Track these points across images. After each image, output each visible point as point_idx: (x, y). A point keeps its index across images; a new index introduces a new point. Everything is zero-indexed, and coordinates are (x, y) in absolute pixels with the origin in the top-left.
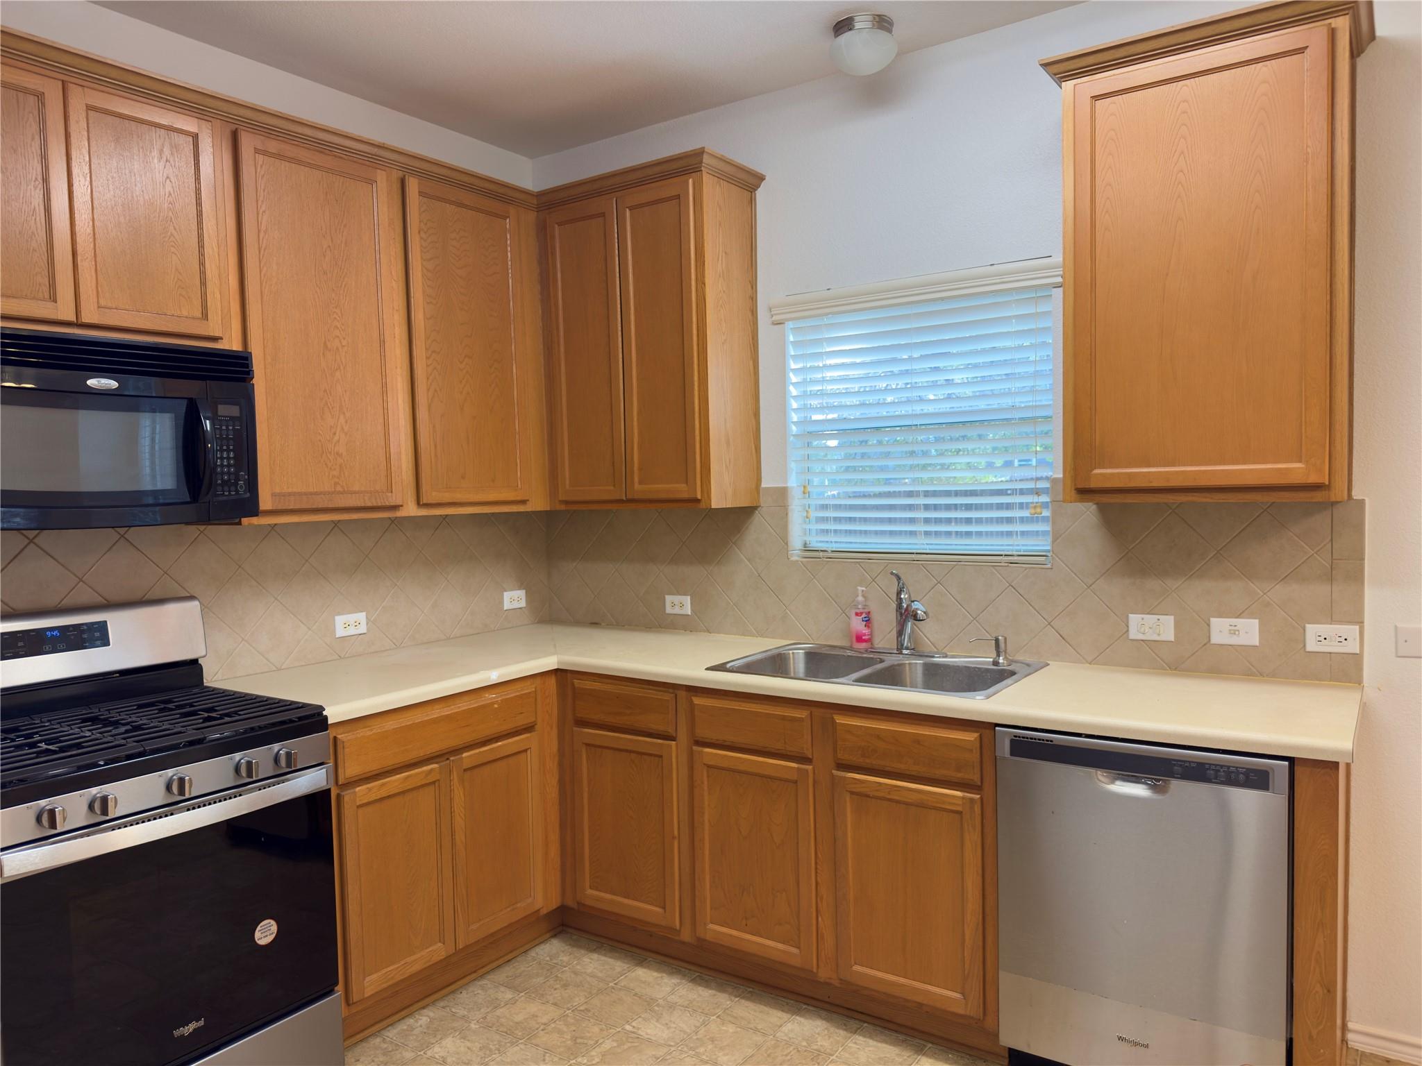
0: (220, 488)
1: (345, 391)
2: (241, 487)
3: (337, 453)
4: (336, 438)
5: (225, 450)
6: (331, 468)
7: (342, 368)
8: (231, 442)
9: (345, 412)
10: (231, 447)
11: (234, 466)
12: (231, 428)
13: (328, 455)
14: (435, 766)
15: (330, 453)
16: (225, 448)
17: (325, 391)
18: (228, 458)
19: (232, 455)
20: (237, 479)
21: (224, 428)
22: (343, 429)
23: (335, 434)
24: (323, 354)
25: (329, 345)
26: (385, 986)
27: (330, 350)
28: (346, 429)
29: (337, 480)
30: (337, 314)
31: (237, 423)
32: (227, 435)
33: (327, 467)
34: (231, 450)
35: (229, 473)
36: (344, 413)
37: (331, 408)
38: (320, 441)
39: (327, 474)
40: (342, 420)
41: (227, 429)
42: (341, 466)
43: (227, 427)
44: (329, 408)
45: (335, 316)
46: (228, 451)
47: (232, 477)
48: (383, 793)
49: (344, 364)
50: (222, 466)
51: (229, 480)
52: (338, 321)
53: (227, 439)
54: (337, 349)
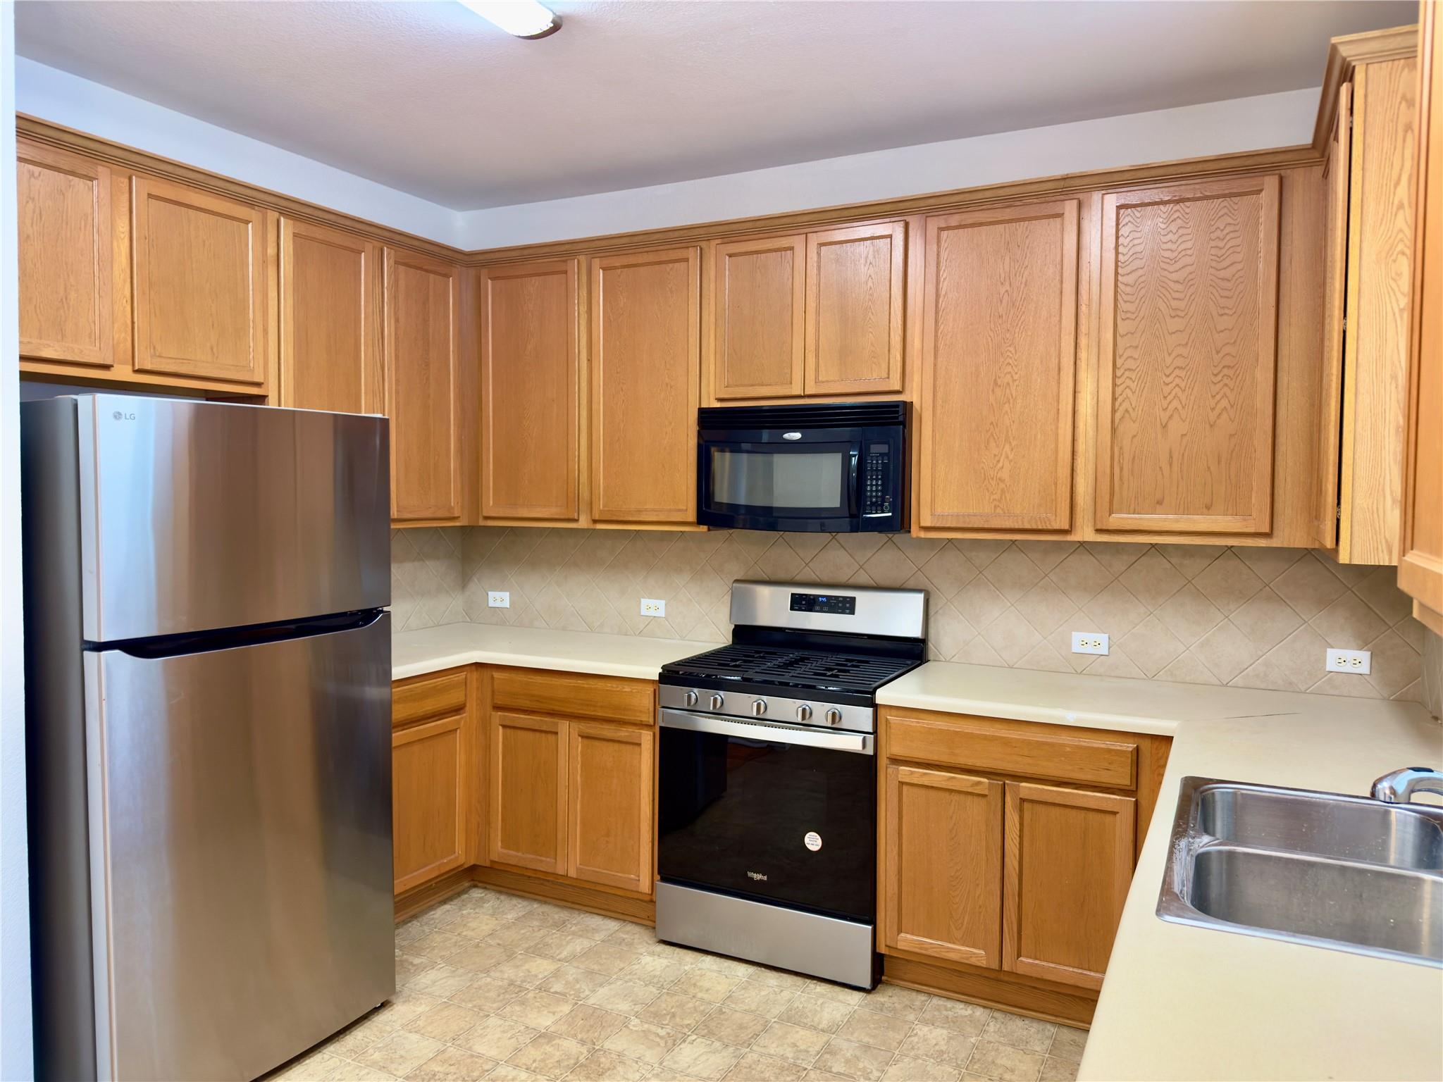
0: (868, 508)
1: (1013, 422)
2: (886, 507)
3: (1000, 479)
4: (1000, 465)
5: (874, 479)
6: (992, 492)
7: (1011, 401)
8: (880, 473)
9: (1012, 441)
10: (880, 477)
11: (881, 491)
12: (880, 462)
13: (990, 480)
14: (985, 780)
15: (993, 479)
16: (874, 477)
17: (992, 423)
18: (877, 485)
19: (880, 483)
20: (883, 501)
21: (874, 462)
22: (1007, 457)
23: (998, 461)
24: (993, 390)
25: (999, 382)
26: (917, 950)
27: (1000, 386)
28: (1011, 457)
29: (998, 503)
30: (1010, 352)
31: (886, 458)
32: (877, 468)
33: (988, 492)
34: (880, 479)
35: (877, 497)
36: (1010, 442)
37: (996, 437)
38: (983, 468)
39: (987, 498)
40: (1007, 448)
41: (877, 463)
42: (1002, 490)
43: (877, 461)
44: (994, 439)
45: (1008, 353)
46: (877, 479)
47: (879, 499)
48: (925, 781)
49: (1014, 396)
50: (871, 491)
51: (877, 502)
52: (1011, 358)
53: (877, 470)
54: (1008, 384)
